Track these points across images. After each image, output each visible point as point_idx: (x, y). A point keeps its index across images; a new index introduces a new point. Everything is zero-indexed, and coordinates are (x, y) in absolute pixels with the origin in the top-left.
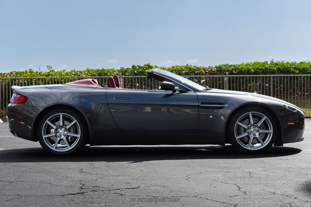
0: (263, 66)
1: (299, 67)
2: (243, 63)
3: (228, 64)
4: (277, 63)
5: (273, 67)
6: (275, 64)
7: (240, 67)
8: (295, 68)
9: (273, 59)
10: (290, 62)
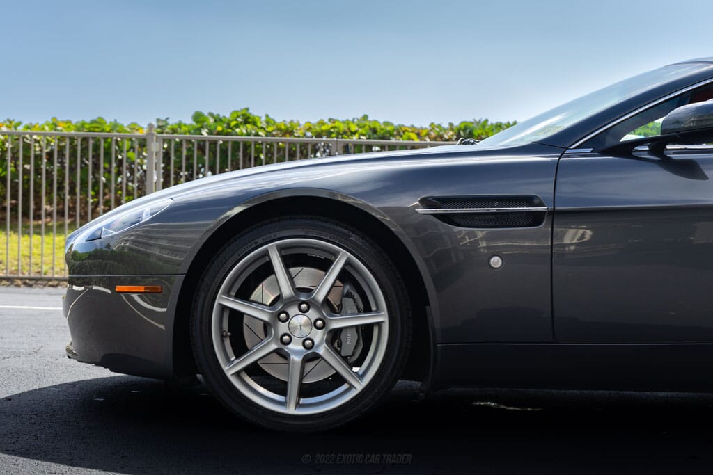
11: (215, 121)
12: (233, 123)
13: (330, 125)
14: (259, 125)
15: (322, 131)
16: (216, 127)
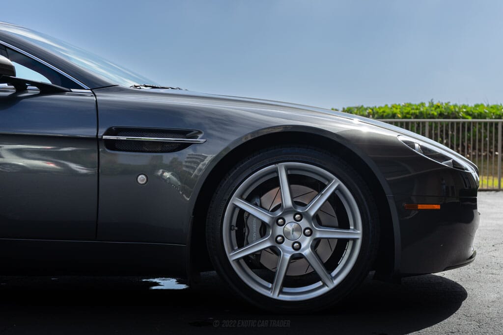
0: (417, 109)
1: (473, 110)
2: (386, 105)
3: (362, 106)
4: (439, 105)
5: (432, 111)
6: (435, 106)
7: (381, 111)
8: (467, 113)
9: (432, 100)
10: (458, 105)
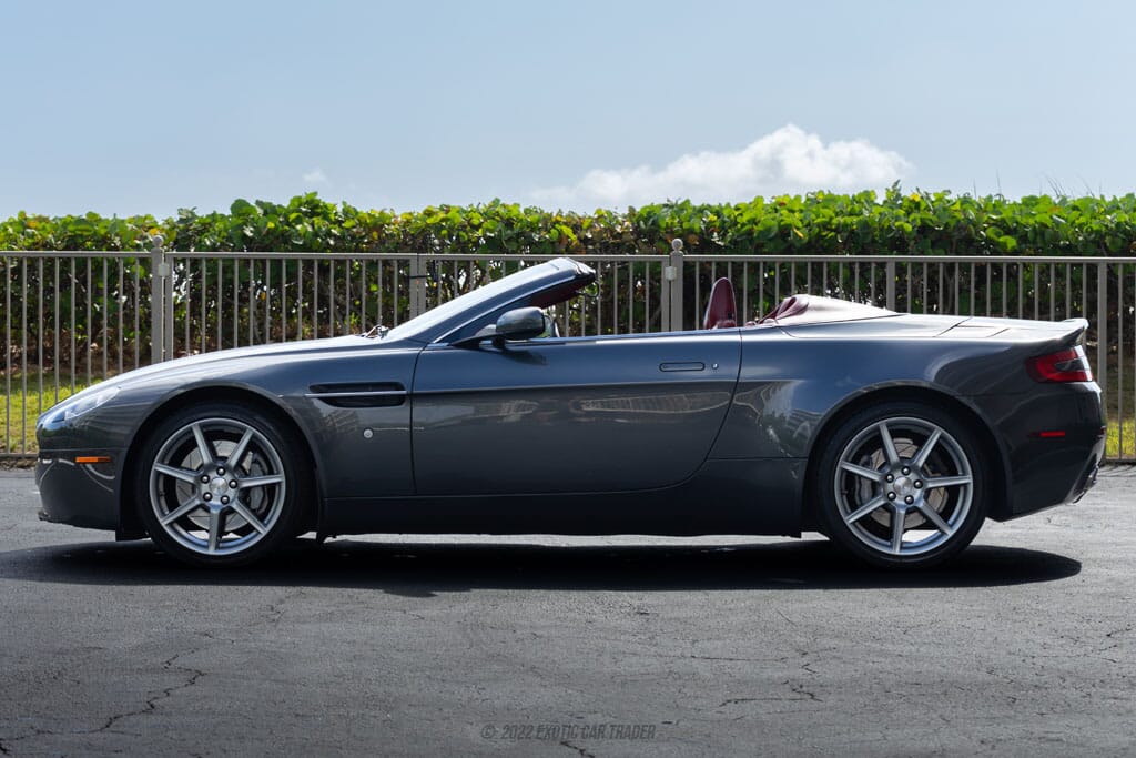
11: (265, 214)
12: (293, 216)
13: (442, 215)
14: (332, 217)
15: (428, 225)
16: (266, 223)
